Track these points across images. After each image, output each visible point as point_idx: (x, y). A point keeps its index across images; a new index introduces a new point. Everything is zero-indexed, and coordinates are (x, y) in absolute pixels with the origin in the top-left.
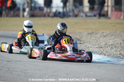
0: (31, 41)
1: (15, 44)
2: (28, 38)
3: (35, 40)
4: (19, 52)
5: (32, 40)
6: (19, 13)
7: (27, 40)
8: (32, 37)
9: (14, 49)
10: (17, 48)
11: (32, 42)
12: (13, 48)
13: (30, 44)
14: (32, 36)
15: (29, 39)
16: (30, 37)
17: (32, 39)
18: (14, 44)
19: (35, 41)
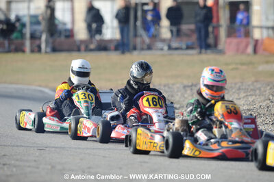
0: (85, 105)
1: (50, 112)
2: (79, 98)
3: (94, 101)
4: (58, 129)
5: (86, 102)
6: (23, 44)
7: (77, 104)
8: (87, 96)
9: (48, 124)
10: (53, 120)
11: (87, 108)
12: (45, 120)
13: (83, 111)
14: (87, 94)
15: (81, 100)
16: (81, 96)
17: (87, 99)
18: (48, 113)
19: (94, 104)
